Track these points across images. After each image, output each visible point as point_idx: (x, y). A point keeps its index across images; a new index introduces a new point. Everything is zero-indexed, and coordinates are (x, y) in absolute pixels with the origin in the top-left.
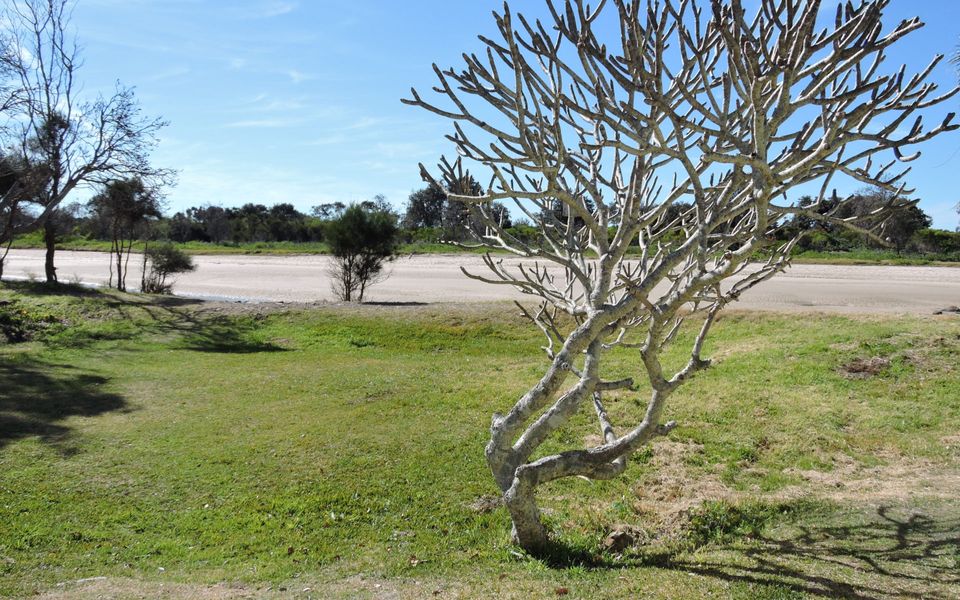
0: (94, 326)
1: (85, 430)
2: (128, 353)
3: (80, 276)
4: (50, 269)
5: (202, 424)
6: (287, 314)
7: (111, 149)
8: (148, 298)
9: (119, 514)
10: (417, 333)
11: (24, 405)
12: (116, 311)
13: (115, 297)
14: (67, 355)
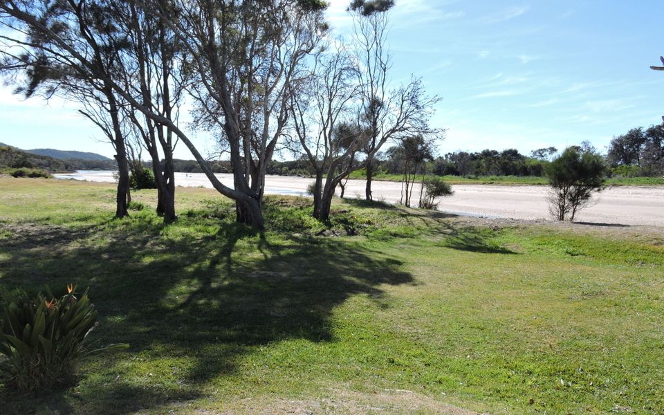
0: (393, 228)
1: (392, 294)
2: (413, 247)
3: (384, 197)
4: (368, 192)
5: (462, 300)
6: (516, 228)
7: (407, 117)
8: (423, 212)
9: (415, 351)
10: (622, 249)
11: (359, 274)
12: (405, 219)
13: (404, 211)
14: (380, 246)
